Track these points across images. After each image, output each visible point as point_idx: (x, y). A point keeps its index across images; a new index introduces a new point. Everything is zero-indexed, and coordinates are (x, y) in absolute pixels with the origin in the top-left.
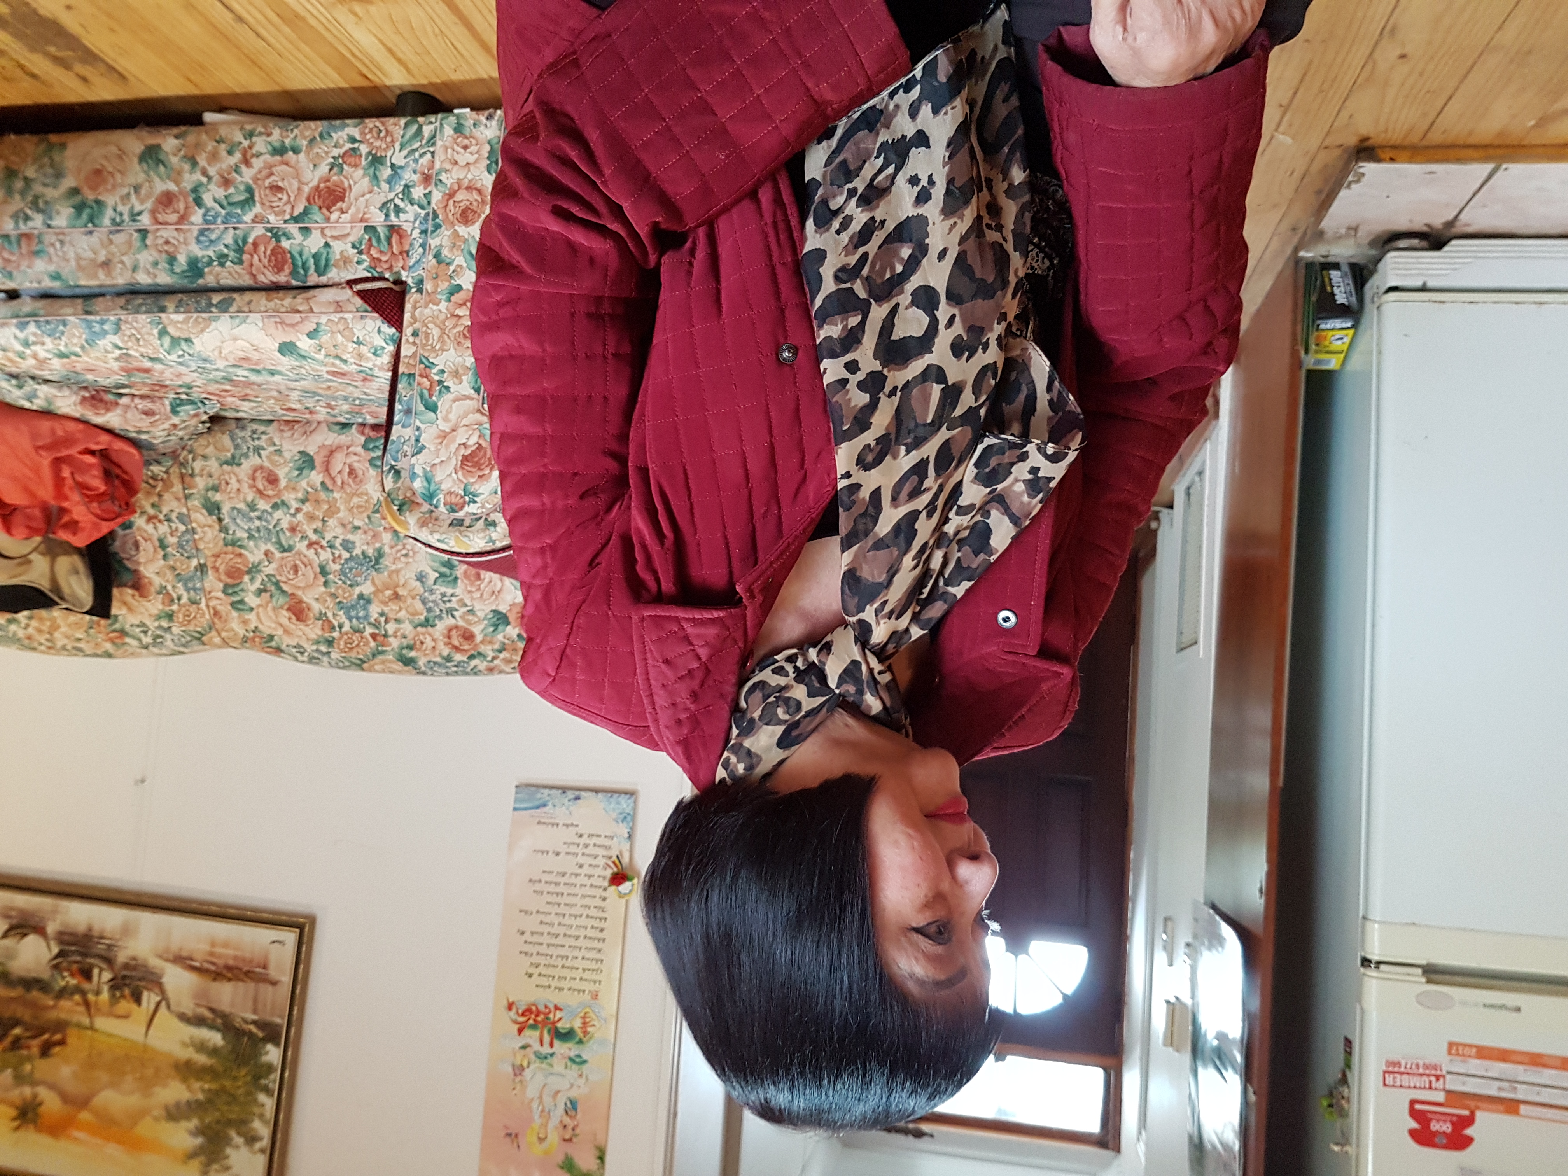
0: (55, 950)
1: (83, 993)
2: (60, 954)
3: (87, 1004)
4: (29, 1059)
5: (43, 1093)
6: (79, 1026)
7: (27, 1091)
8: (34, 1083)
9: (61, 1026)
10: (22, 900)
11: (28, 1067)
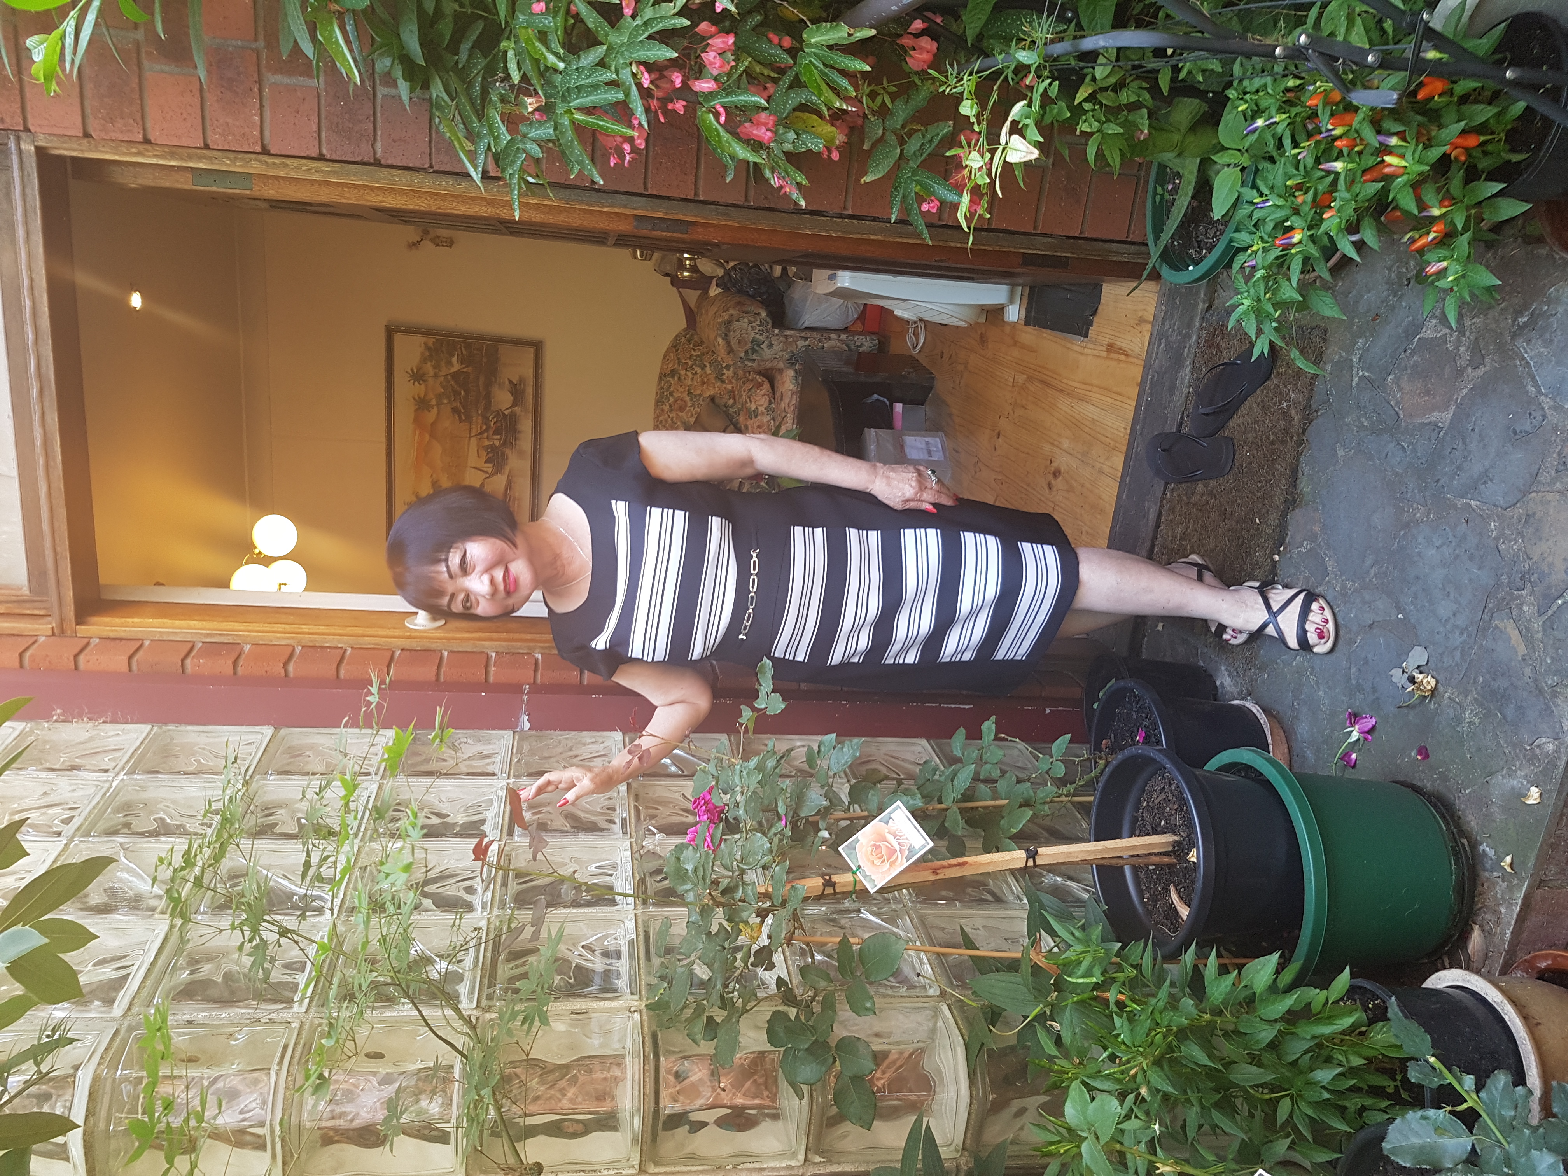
0: (506, 412)
1: (487, 430)
2: (505, 416)
3: (481, 433)
4: (450, 402)
5: (435, 411)
6: (470, 430)
7: (434, 402)
8: (438, 405)
9: (469, 419)
10: (530, 390)
11: (446, 401)
